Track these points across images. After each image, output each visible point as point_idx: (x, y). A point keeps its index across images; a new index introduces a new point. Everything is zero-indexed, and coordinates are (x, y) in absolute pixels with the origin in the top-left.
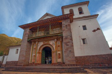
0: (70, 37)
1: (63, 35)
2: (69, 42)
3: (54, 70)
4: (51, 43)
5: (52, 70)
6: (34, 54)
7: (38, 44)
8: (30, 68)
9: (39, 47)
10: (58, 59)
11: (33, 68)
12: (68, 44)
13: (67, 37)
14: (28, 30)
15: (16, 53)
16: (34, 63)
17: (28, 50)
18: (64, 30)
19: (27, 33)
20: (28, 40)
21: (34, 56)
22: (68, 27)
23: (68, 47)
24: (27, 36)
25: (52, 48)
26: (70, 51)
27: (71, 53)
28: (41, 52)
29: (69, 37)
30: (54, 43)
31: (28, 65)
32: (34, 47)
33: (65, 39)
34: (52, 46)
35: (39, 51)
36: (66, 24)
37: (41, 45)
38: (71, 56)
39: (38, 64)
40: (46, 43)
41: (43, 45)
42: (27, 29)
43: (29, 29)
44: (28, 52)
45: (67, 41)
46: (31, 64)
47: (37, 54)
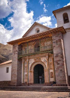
0: (61, 54)
1: (54, 53)
2: (60, 61)
3: (44, 89)
4: (43, 60)
5: (43, 89)
6: (26, 73)
7: (28, 62)
8: (24, 88)
9: (30, 65)
10: (50, 78)
11: (26, 88)
12: (59, 62)
13: (58, 54)
14: (17, 47)
15: (6, 72)
16: (26, 82)
17: (19, 69)
18: (55, 46)
19: (17, 50)
20: (18, 58)
21: (26, 75)
22: (59, 43)
23: (58, 66)
24: (16, 54)
25: (44, 66)
26: (61, 70)
27: (62, 72)
28: (32, 70)
29: (59, 55)
30: (46, 60)
31: (21, 85)
32: (26, 65)
33: (56, 57)
34: (44, 64)
35: (31, 69)
36: (56, 39)
37: (32, 63)
38: (62, 76)
39: (31, 84)
40: (37, 60)
41: (34, 63)
42: (16, 45)
43: (17, 45)
44: (19, 71)
45: (58, 59)
46: (24, 84)
47: (29, 73)
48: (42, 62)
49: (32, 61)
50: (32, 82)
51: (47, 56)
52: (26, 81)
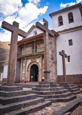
4: (38, 60)
6: (24, 72)
7: (26, 62)
9: (27, 65)
16: (24, 80)
17: (18, 68)
20: (17, 58)
21: (24, 74)
25: (38, 66)
30: (40, 61)
31: (19, 82)
32: (24, 65)
35: (28, 69)
37: (29, 63)
39: (27, 82)
40: (33, 61)
41: (31, 63)
44: (18, 70)
46: (22, 81)
47: (27, 72)
48: (37, 62)
49: (29, 61)
50: (29, 80)
51: (41, 57)
52: (23, 78)
